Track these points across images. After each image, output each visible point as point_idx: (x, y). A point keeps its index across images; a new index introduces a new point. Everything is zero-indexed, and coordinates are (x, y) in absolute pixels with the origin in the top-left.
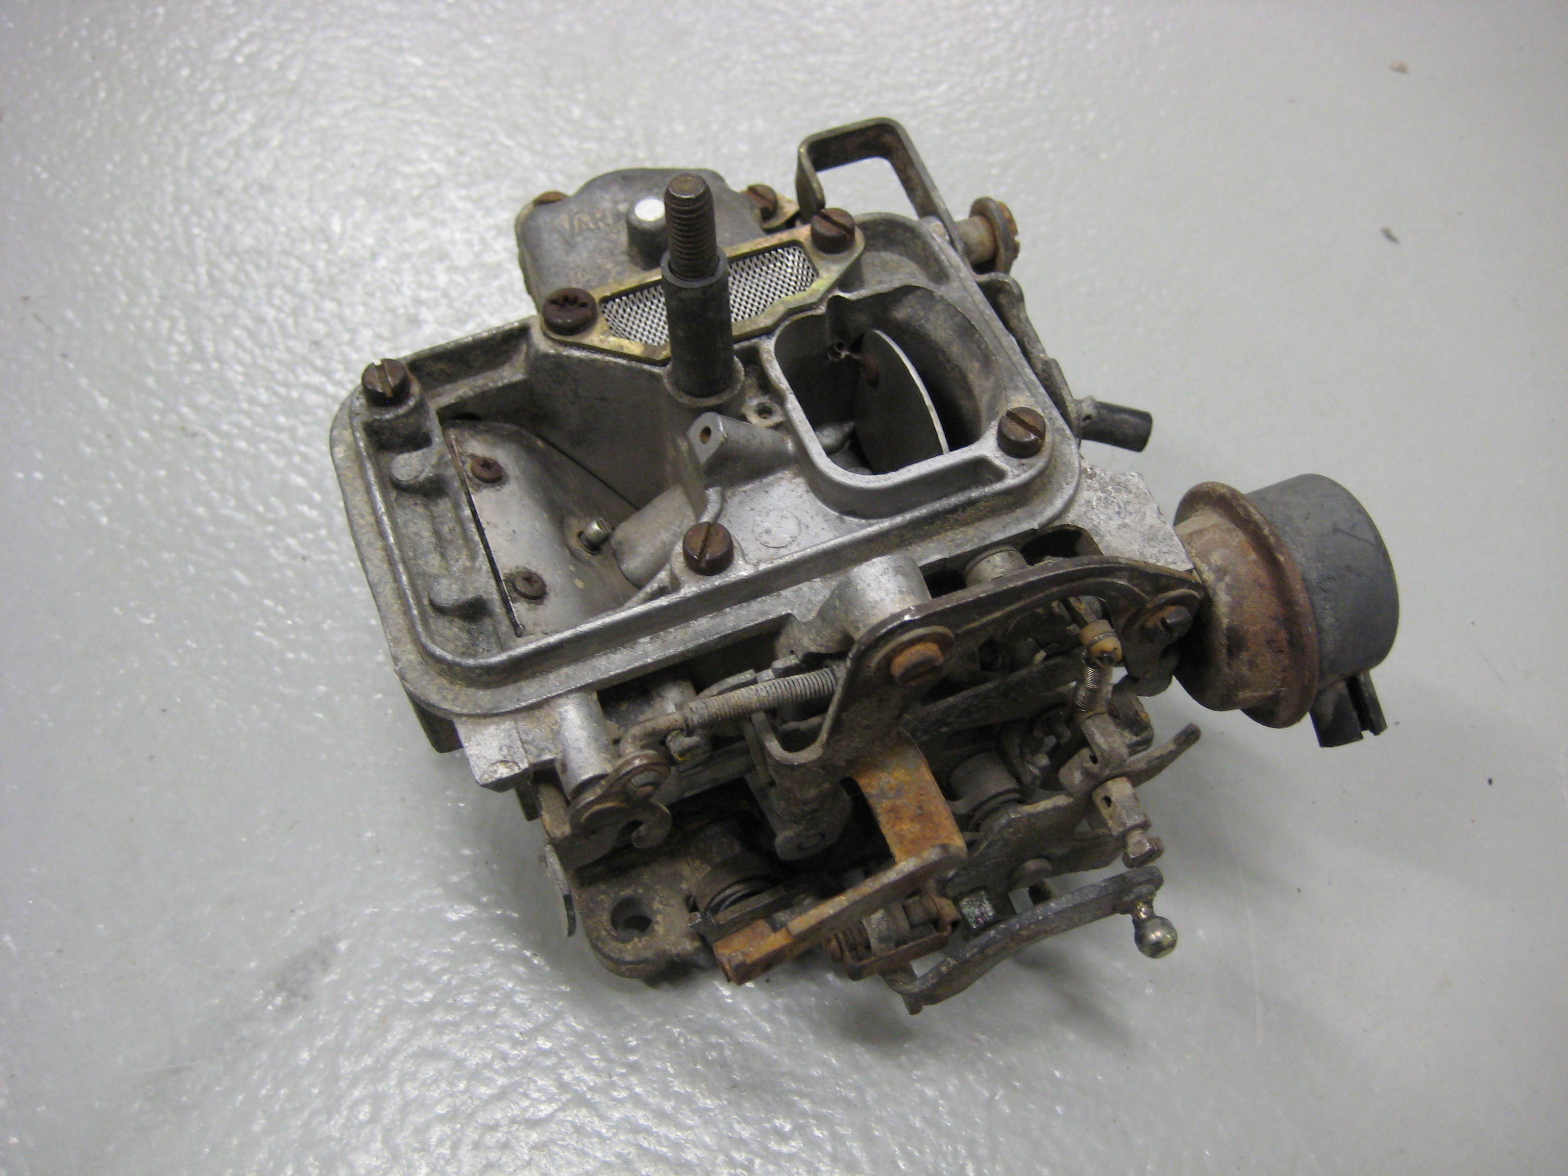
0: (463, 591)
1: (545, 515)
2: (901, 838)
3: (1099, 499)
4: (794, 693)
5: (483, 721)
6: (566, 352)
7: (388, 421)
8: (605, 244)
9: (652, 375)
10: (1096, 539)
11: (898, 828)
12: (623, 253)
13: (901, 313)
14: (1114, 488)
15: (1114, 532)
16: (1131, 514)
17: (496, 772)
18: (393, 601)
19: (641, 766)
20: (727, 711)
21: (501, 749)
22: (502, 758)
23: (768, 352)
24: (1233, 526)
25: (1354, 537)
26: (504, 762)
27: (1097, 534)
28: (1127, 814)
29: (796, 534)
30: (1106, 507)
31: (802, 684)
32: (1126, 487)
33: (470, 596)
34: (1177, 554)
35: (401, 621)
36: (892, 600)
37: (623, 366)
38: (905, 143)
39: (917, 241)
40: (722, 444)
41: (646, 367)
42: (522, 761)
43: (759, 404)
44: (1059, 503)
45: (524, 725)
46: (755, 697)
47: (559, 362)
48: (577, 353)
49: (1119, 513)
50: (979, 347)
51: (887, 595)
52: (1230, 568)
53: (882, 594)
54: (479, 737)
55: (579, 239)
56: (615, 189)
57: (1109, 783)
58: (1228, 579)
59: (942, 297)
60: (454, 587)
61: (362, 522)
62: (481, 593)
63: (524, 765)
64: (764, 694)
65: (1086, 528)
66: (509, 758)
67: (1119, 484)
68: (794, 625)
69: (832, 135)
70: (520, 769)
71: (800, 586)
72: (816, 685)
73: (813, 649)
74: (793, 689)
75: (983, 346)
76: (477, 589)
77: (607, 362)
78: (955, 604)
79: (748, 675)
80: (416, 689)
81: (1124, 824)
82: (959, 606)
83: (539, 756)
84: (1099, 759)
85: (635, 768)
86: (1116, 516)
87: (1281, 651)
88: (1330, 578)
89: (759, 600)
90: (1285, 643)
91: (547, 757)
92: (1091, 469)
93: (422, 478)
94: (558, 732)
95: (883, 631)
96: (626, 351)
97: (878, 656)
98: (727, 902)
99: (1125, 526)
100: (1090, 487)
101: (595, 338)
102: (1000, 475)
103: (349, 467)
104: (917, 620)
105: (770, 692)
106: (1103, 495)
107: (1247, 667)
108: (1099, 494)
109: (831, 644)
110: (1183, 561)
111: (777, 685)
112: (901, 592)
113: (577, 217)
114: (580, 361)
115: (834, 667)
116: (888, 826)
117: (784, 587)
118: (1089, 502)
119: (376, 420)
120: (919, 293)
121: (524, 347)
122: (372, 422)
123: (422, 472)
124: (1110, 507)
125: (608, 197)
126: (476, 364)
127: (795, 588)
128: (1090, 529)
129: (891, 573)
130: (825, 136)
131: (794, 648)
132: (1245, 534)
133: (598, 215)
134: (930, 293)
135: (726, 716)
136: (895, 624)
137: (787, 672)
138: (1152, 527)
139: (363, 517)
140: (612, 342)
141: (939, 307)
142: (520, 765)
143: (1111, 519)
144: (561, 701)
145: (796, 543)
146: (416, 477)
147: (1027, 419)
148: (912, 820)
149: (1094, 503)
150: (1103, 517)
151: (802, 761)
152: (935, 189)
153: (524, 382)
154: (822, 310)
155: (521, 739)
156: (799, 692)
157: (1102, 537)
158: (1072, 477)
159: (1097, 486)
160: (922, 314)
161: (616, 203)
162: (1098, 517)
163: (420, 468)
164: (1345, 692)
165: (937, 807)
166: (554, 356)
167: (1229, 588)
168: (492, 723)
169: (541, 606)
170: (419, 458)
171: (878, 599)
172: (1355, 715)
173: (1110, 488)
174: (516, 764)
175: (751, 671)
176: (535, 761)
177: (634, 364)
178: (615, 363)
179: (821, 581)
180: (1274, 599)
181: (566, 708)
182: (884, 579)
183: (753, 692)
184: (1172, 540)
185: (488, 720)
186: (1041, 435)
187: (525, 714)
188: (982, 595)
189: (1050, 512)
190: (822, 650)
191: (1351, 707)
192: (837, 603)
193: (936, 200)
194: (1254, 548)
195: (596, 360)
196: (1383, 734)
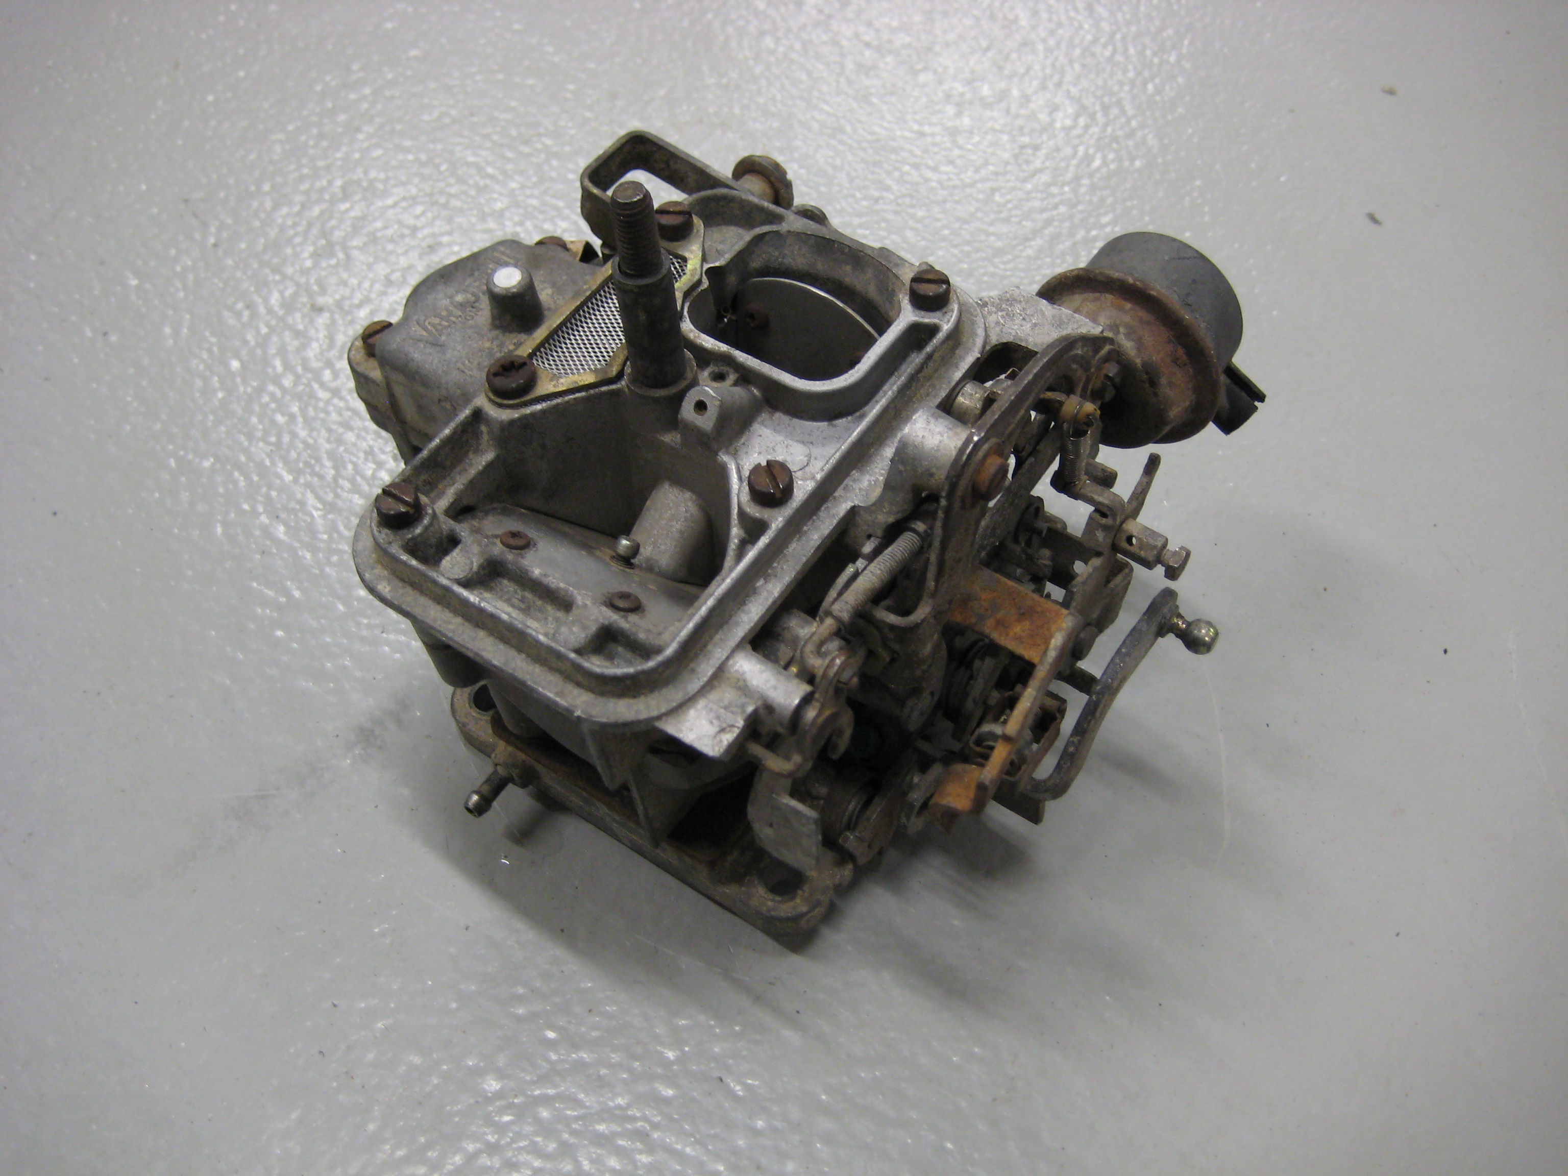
0: (584, 628)
1: (584, 553)
2: (1019, 639)
3: (1003, 317)
4: (898, 560)
5: (680, 711)
6: (528, 410)
7: (420, 535)
8: (469, 331)
9: (612, 393)
10: (1023, 344)
11: (1011, 633)
12: (490, 330)
13: (756, 263)
14: (1007, 305)
15: (1031, 333)
16: (1032, 315)
17: (721, 741)
18: (531, 668)
19: (842, 663)
20: (861, 598)
21: (711, 723)
22: (717, 729)
23: (691, 331)
24: (1097, 295)
25: (1184, 258)
26: (722, 730)
27: (1022, 340)
28: (1153, 539)
29: (808, 452)
30: (1012, 320)
31: (898, 551)
32: (1015, 300)
33: (593, 628)
34: (1085, 325)
35: (552, 678)
36: (948, 437)
37: (582, 398)
38: (661, 143)
39: (732, 204)
40: (720, 406)
41: (604, 389)
42: (736, 721)
43: (710, 374)
44: (980, 332)
45: (714, 696)
46: (874, 577)
47: (525, 424)
48: (539, 407)
49: (1024, 319)
50: (843, 253)
51: (942, 436)
52: (1118, 322)
53: (938, 438)
54: (687, 724)
55: (443, 338)
56: (441, 287)
57: (1124, 525)
58: (1122, 330)
59: (789, 232)
60: (575, 629)
61: (451, 627)
62: (601, 621)
63: (740, 723)
64: (879, 572)
65: (1011, 340)
66: (724, 725)
67: (1008, 300)
68: (862, 513)
69: (599, 162)
70: (738, 728)
71: (845, 483)
72: (909, 547)
73: (891, 520)
74: (895, 557)
75: (847, 250)
76: (596, 620)
77: (568, 402)
78: (999, 413)
79: (850, 570)
80: (608, 718)
81: (1155, 547)
82: (1003, 413)
83: (743, 711)
84: (1108, 513)
85: (840, 667)
86: (1024, 323)
87: (1185, 364)
88: (1188, 294)
89: (823, 508)
90: (1184, 357)
91: (750, 709)
92: (981, 300)
93: (475, 566)
94: (746, 686)
95: (964, 458)
96: (581, 383)
97: (963, 484)
98: (854, 818)
99: (1035, 325)
100: (990, 313)
101: (545, 387)
102: (933, 330)
103: (402, 594)
104: (983, 437)
105: (882, 568)
106: (1004, 313)
107: (1168, 388)
108: (1000, 314)
109: (906, 507)
110: (1094, 328)
111: (882, 560)
112: (950, 429)
113: (427, 323)
114: (543, 412)
115: (913, 526)
116: (1003, 638)
117: (835, 489)
118: (998, 323)
119: (409, 540)
120: (767, 238)
121: (483, 428)
122: (407, 543)
123: (472, 562)
124: (1015, 318)
125: (441, 295)
126: (448, 463)
127: (842, 486)
128: (1014, 339)
129: (932, 421)
130: (595, 165)
131: (871, 532)
132: (1111, 294)
133: (444, 313)
134: (777, 233)
135: (862, 602)
136: (970, 447)
137: (877, 552)
138: (1053, 317)
139: (449, 623)
140: (564, 384)
141: (789, 241)
142: (737, 725)
143: (1021, 326)
144: (731, 662)
145: (812, 458)
146: (471, 569)
147: (930, 276)
148: (1019, 621)
149: (1002, 321)
150: (1016, 327)
151: (922, 616)
152: (708, 166)
153: (497, 457)
154: (705, 284)
155: (722, 707)
156: (901, 558)
157: (1027, 341)
158: (976, 310)
159: (994, 309)
160: (777, 254)
161: (451, 297)
162: (1013, 329)
163: (468, 562)
164: (1228, 381)
165: (1033, 600)
166: (519, 419)
167: (1127, 335)
168: (688, 709)
169: (646, 612)
170: (460, 555)
171: (937, 442)
172: (1243, 394)
173: (1004, 306)
174: (733, 726)
175: (850, 565)
176: (745, 716)
177: (592, 392)
178: (575, 399)
179: (857, 472)
180: (1162, 328)
181: (738, 664)
182: (932, 426)
183: (870, 575)
184: (1075, 318)
185: (684, 708)
186: (947, 282)
187: (708, 688)
188: (1012, 398)
189: (979, 342)
190: (899, 516)
191: (1237, 389)
192: (901, 468)
193: (713, 174)
194: (1125, 299)
195: (558, 405)
196: (1266, 400)
